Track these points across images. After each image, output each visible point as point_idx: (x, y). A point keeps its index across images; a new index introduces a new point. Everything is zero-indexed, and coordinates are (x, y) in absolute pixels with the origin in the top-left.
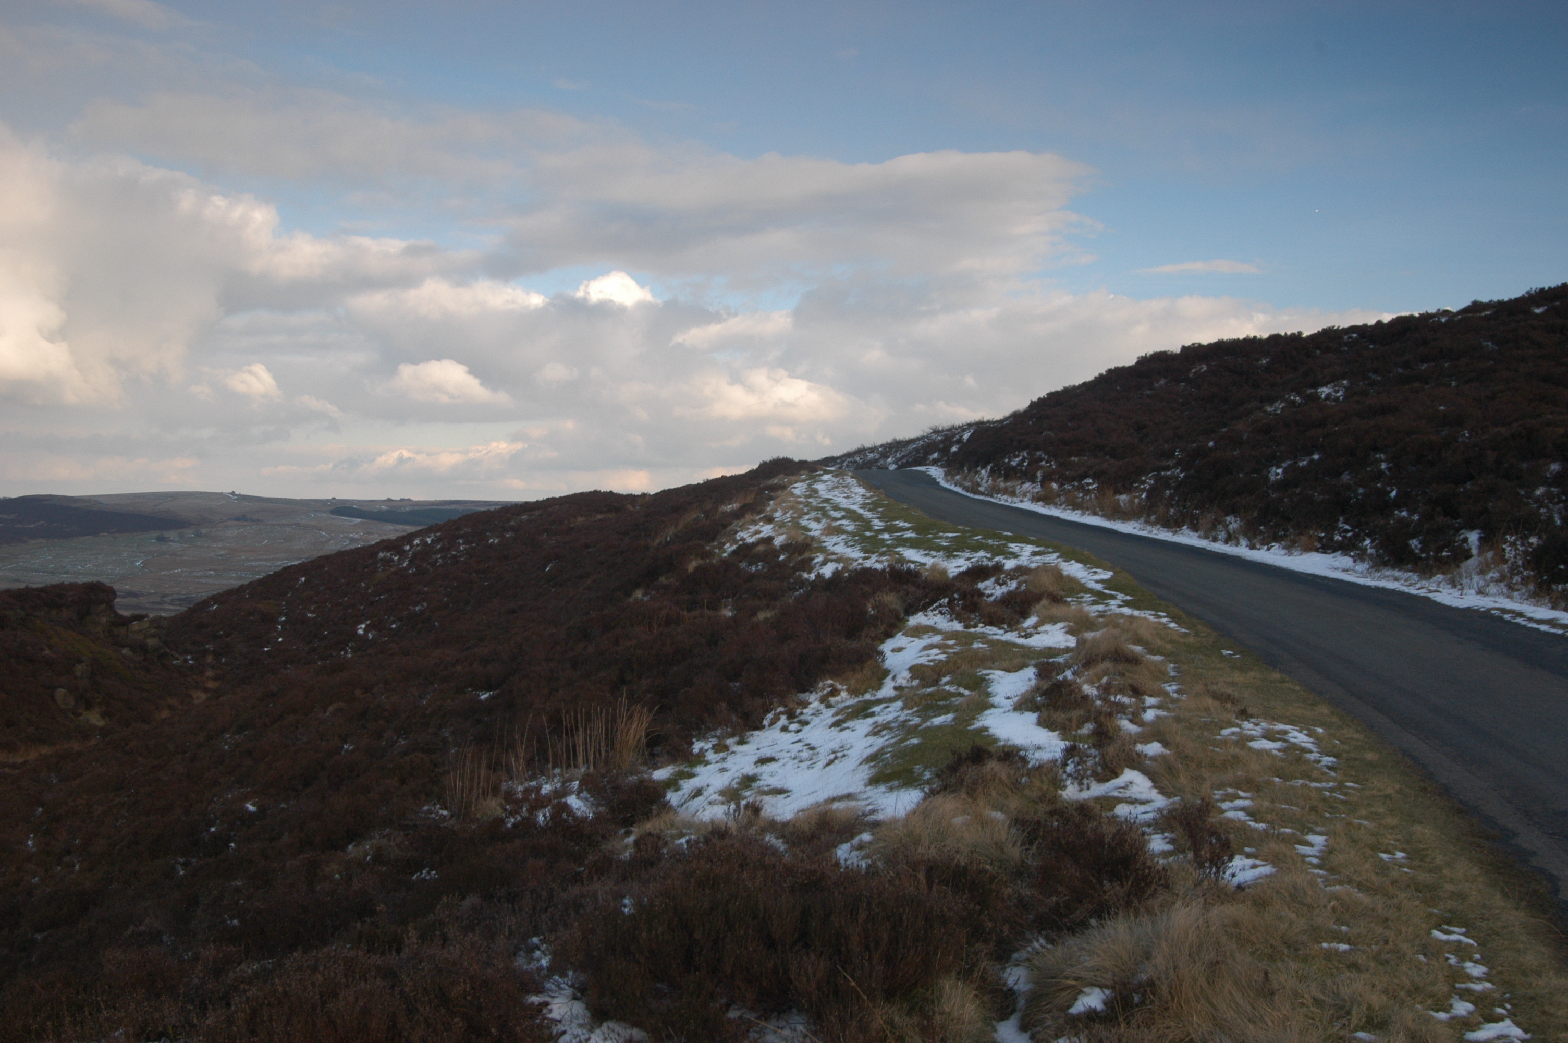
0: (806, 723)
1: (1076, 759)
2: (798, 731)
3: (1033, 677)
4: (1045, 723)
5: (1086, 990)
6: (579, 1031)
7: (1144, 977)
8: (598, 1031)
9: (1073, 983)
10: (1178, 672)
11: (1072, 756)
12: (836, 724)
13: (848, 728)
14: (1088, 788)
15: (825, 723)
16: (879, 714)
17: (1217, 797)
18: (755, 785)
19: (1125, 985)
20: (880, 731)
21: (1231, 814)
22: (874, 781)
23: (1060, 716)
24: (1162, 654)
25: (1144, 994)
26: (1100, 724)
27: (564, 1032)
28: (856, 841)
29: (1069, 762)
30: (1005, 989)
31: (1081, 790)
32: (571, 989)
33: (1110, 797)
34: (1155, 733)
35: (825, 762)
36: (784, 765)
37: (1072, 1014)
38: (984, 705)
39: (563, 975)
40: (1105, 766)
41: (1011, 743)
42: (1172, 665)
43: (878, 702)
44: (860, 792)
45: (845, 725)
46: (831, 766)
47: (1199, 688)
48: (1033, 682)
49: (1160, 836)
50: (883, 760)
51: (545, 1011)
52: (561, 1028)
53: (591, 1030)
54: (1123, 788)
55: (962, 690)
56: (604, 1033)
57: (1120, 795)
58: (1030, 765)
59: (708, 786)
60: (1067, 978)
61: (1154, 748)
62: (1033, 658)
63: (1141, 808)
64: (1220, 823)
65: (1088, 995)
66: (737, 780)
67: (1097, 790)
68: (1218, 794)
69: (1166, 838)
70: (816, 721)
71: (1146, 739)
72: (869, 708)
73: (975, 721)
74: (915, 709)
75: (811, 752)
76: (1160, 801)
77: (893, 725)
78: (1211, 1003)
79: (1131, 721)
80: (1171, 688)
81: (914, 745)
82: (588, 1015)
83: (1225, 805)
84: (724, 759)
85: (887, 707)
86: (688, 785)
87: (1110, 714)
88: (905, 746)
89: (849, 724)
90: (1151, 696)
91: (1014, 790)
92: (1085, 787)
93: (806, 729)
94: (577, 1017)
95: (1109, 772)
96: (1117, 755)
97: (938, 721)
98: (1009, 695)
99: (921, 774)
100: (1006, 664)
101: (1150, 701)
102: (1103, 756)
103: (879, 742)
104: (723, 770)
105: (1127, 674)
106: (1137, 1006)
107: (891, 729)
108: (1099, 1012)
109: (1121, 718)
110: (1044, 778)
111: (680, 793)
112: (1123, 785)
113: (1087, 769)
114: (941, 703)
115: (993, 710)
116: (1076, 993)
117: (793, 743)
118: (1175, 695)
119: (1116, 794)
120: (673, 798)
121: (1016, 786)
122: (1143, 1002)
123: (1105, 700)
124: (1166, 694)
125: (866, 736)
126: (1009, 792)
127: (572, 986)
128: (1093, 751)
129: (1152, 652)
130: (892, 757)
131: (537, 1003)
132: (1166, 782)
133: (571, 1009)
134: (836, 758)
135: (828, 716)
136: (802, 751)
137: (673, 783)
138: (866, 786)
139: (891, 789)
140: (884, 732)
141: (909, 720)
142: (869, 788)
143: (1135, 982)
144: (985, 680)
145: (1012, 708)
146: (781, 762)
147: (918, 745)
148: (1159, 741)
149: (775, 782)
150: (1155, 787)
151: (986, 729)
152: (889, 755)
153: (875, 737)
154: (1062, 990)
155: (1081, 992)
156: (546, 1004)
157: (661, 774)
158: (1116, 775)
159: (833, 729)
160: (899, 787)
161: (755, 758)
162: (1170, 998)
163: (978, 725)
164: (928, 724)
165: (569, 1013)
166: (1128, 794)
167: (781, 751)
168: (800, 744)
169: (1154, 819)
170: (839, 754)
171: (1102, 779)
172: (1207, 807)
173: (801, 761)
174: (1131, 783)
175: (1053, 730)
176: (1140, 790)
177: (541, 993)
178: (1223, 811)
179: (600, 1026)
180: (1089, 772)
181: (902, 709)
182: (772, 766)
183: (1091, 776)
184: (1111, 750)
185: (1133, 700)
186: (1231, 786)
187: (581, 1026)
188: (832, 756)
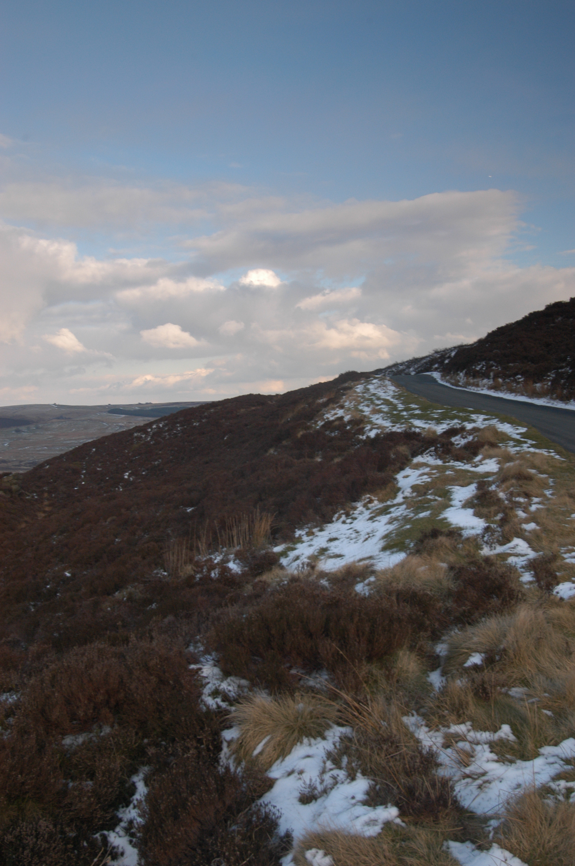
0: (355, 519)
1: (490, 533)
2: (351, 523)
3: (474, 489)
4: (477, 514)
5: (473, 654)
6: (216, 682)
7: (502, 647)
8: (225, 682)
9: (466, 651)
10: (555, 483)
11: (487, 532)
12: (371, 519)
13: (377, 520)
14: (495, 549)
15: (364, 518)
16: (393, 513)
17: (562, 551)
18: (326, 553)
19: (491, 651)
20: (393, 522)
21: (568, 561)
22: (384, 549)
23: (485, 510)
24: (546, 473)
25: (501, 656)
26: (506, 514)
27: (209, 683)
28: (366, 581)
29: (486, 535)
30: (435, 655)
31: (491, 550)
32: (213, 661)
33: (505, 553)
34: (533, 518)
35: (363, 539)
36: (342, 542)
37: (465, 667)
38: (447, 506)
39: (210, 654)
40: (503, 536)
41: (458, 526)
42: (552, 480)
43: (394, 506)
44: (377, 555)
45: (375, 519)
46: (366, 542)
47: (563, 492)
48: (475, 492)
49: (528, 573)
50: (391, 537)
51: (200, 672)
52: (207, 680)
53: (222, 681)
54: (513, 548)
55: (437, 498)
56: (228, 683)
57: (511, 552)
58: (463, 538)
59: (303, 554)
60: (463, 648)
61: (531, 526)
62: (476, 479)
63: (522, 559)
64: (561, 565)
65: (473, 656)
66: (317, 551)
67: (500, 549)
68: (563, 549)
69: (532, 574)
70: (361, 517)
71: (527, 521)
72: (388, 509)
73: (441, 515)
74: (412, 509)
75: (357, 534)
76: (532, 554)
77: (400, 518)
78: (536, 660)
79: (523, 511)
80: (548, 493)
81: (408, 529)
82: (221, 673)
83: (565, 556)
84: (311, 540)
85: (398, 508)
86: (292, 554)
87: (512, 509)
88: (403, 530)
89: (378, 518)
90: (536, 497)
91: (453, 551)
92: (493, 548)
93: (356, 521)
94: (216, 675)
95: (505, 540)
96: (510, 531)
97: (422, 515)
98: (461, 499)
99: (409, 544)
100: (461, 483)
101: (536, 500)
102: (502, 531)
103: (391, 527)
104: (310, 546)
105: (524, 486)
106: (497, 661)
107: (398, 520)
108: (479, 665)
109: (518, 510)
110: (471, 544)
111: (288, 559)
112: (513, 546)
113: (494, 539)
114: (426, 505)
115: (452, 508)
116: (468, 656)
117: (348, 530)
118: (550, 496)
119: (509, 551)
120: (284, 561)
121: (455, 549)
122: (500, 660)
123: (510, 500)
124: (545, 496)
125: (386, 524)
126: (450, 553)
127: (213, 659)
128: (499, 529)
129: (541, 473)
130: (396, 535)
131: (195, 668)
132: (535, 544)
133: (212, 671)
134: (369, 537)
135: (367, 514)
136: (351, 534)
137: (284, 554)
138: (380, 551)
139: (393, 553)
140: (395, 522)
141: (408, 515)
142: (382, 553)
143: (498, 649)
144: (449, 492)
145: (461, 507)
146: (341, 540)
147: (410, 528)
148: (534, 522)
149: (337, 551)
150: (530, 547)
151: (445, 519)
152: (394, 535)
153: (390, 525)
154: (461, 655)
155: (471, 655)
156: (200, 669)
157: (277, 549)
158: (509, 541)
159: (369, 521)
160: (396, 552)
161: (327, 539)
162: (513, 657)
163: (442, 516)
164: (417, 517)
165: (211, 673)
166: (515, 551)
167: (341, 534)
168: (351, 530)
169: (526, 564)
170: (371, 535)
171: (502, 544)
172: (555, 557)
173: (351, 539)
174: (517, 545)
175: (481, 518)
176: (522, 549)
177: (198, 663)
178: (565, 559)
179: (226, 679)
180: (495, 540)
181: (406, 509)
182: (336, 543)
183: (497, 542)
184: (507, 528)
185: (526, 500)
186: (571, 545)
187: (217, 679)
188: (367, 536)
